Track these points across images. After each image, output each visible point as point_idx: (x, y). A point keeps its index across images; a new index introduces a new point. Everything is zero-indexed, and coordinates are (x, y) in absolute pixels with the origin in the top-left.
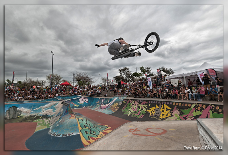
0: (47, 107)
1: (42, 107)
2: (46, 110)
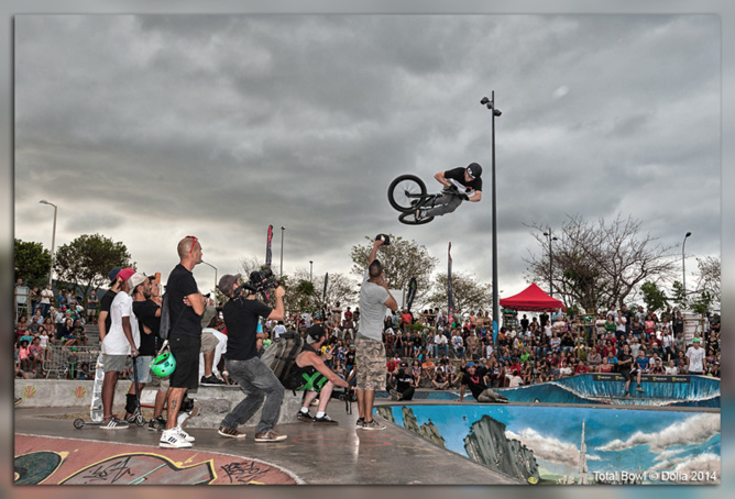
2: (682, 455)
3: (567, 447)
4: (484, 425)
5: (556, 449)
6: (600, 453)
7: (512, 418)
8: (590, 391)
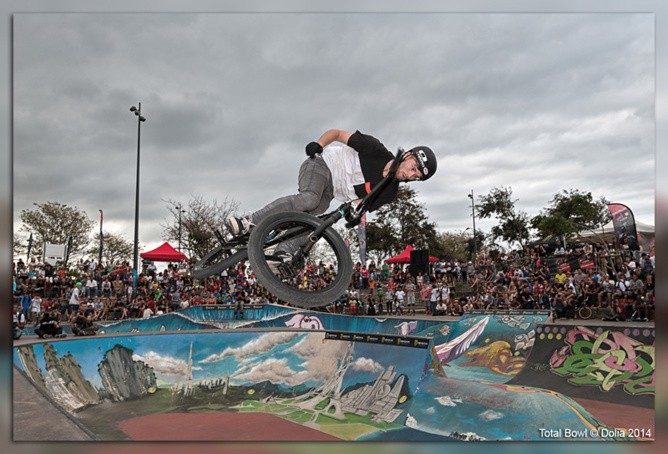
0: (255, 353)
1: (234, 350)
2: (255, 361)
3: (179, 363)
4: (116, 353)
5: (171, 365)
6: (202, 365)
7: (139, 345)
8: (200, 318)
